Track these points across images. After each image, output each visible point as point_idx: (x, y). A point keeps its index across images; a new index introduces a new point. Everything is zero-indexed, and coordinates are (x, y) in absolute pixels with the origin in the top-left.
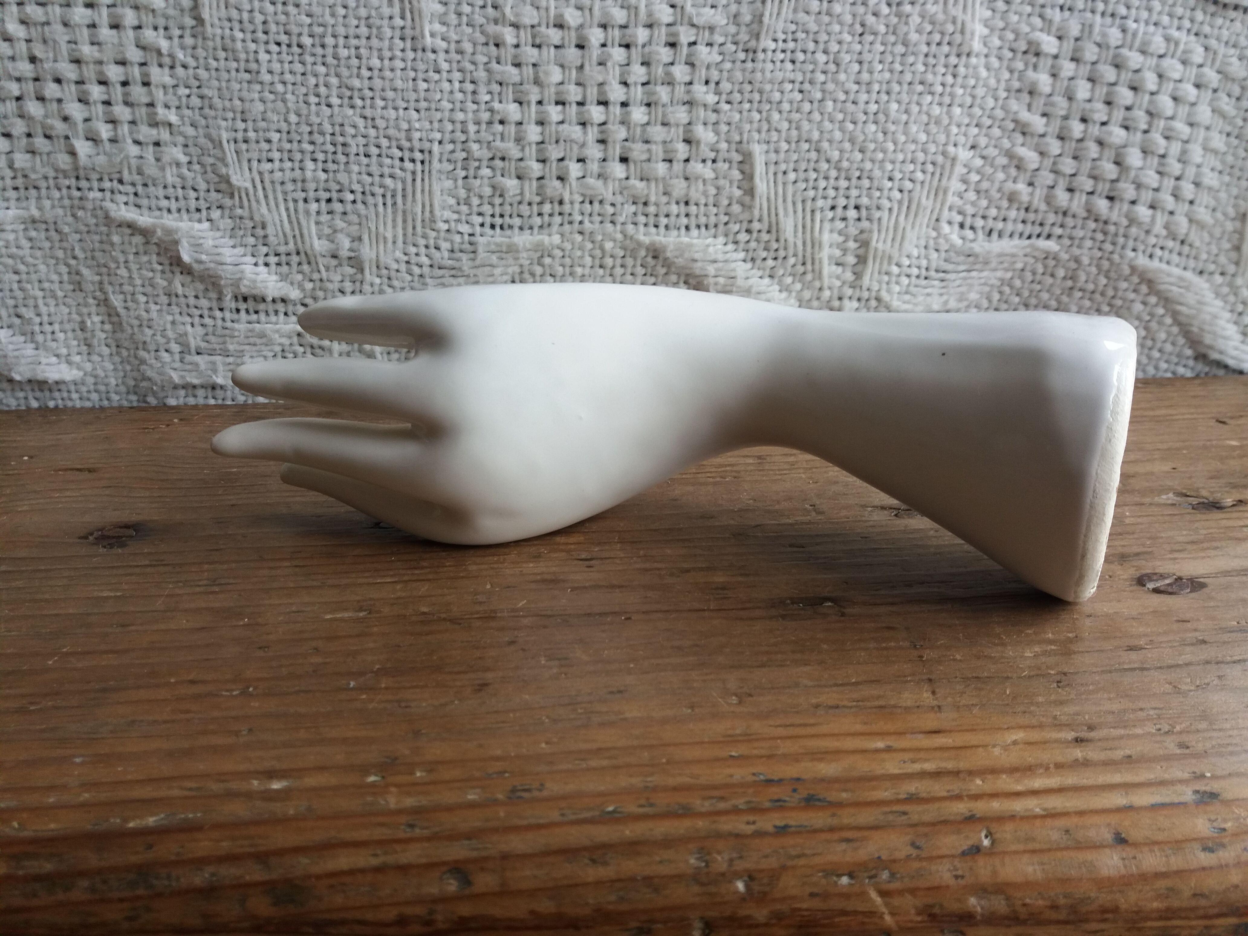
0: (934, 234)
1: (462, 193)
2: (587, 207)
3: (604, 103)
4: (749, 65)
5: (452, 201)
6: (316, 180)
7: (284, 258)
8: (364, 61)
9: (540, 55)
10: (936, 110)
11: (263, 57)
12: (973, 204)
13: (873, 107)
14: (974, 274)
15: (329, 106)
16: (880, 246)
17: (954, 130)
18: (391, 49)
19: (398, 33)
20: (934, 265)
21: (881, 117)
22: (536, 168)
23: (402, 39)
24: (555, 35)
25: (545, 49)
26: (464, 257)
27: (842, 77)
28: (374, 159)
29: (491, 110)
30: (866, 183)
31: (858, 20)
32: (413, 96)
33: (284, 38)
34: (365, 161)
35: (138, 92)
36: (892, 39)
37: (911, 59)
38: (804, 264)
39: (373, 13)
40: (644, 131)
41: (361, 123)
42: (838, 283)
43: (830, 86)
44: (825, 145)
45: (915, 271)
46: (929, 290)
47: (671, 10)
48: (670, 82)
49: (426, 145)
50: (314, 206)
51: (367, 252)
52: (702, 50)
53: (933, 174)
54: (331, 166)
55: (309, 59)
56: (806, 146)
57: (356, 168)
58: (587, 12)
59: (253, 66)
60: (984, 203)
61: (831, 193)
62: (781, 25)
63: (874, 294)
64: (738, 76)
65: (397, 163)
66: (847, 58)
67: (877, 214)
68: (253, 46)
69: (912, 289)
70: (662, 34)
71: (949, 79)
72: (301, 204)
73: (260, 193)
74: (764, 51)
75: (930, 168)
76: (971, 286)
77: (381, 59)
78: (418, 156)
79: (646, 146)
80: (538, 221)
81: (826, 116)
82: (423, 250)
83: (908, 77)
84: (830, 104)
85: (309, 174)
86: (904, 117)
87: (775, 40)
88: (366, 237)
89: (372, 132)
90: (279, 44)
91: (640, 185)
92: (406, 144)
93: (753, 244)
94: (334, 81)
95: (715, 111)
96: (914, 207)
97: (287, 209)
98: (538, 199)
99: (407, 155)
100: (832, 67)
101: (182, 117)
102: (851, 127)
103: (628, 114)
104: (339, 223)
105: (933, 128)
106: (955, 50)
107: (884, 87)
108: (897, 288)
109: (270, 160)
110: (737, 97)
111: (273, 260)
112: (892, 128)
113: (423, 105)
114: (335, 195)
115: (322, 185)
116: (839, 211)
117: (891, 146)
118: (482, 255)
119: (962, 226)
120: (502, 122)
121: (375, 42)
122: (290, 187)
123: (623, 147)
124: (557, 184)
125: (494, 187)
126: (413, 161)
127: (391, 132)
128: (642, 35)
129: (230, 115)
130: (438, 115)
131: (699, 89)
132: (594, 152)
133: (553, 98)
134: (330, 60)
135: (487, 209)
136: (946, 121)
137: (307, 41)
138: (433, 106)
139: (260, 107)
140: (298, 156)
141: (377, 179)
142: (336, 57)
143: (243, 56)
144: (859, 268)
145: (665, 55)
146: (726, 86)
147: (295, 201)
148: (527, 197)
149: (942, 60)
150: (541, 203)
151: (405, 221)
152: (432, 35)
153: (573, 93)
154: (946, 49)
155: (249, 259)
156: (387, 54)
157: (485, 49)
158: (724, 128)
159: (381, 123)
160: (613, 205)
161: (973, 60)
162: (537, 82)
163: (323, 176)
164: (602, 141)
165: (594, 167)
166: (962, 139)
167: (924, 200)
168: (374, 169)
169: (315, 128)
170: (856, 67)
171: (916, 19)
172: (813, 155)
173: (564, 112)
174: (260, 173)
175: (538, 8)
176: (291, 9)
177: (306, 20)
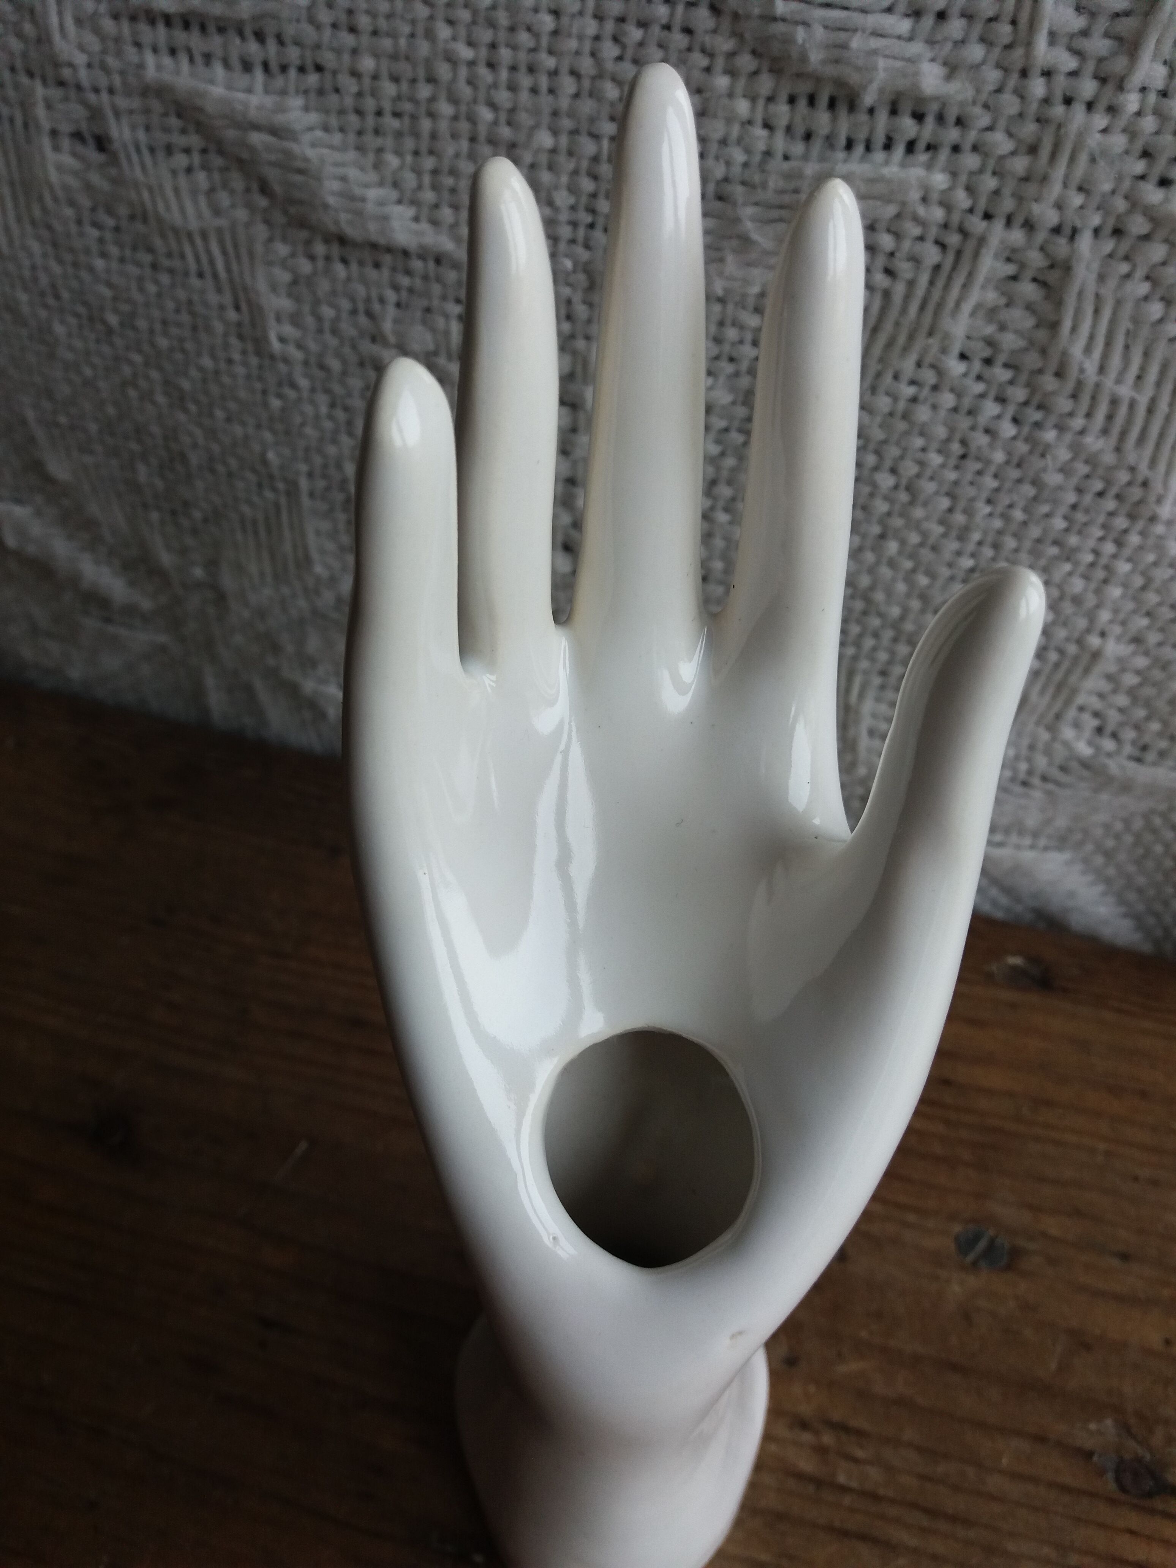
0: (1046, 735)
1: (345, 542)
5: (333, 547)
6: (152, 486)
8: (192, 359)
11: (59, 328)
12: (1122, 710)
13: (966, 562)
14: (1104, 796)
15: (155, 403)
17: (1105, 615)
18: (226, 348)
19: (233, 330)
20: (1038, 771)
23: (241, 338)
28: (223, 479)
31: (958, 435)
32: (263, 413)
33: (82, 310)
34: (209, 477)
36: (1014, 473)
37: (1045, 508)
39: (196, 298)
41: (198, 432)
43: (897, 522)
46: (1024, 801)
49: (290, 476)
50: (155, 515)
51: (229, 583)
53: (1057, 664)
54: (169, 475)
55: (118, 342)
57: (199, 483)
59: (48, 337)
60: (1141, 713)
61: (883, 656)
65: (254, 488)
68: (42, 313)
71: (1109, 547)
72: (140, 510)
73: (88, 490)
75: (1053, 655)
76: (1096, 808)
77: (214, 358)
78: (280, 485)
82: (300, 593)
83: (1035, 532)
85: (142, 478)
88: (224, 564)
89: (215, 447)
90: (76, 315)
92: (261, 468)
94: (155, 375)
97: (124, 513)
99: (265, 482)
104: (190, 540)
111: (116, 561)
113: (280, 426)
114: (179, 509)
115: (161, 493)
119: (1097, 732)
121: (203, 336)
122: (121, 487)
126: (274, 490)
127: (242, 452)
129: (31, 390)
130: (301, 443)
134: (147, 348)
138: (293, 430)
139: (66, 388)
140: (125, 455)
141: (230, 503)
142: (154, 345)
147: (132, 504)
149: (1101, 519)
151: (272, 558)
152: (282, 339)
155: (88, 556)
156: (221, 353)
159: (225, 438)
161: (1159, 528)
163: (159, 483)
166: (1116, 629)
168: (225, 489)
169: (141, 427)
171: (1061, 454)
174: (83, 465)
175: (433, 330)
176: (84, 275)
177: (107, 292)
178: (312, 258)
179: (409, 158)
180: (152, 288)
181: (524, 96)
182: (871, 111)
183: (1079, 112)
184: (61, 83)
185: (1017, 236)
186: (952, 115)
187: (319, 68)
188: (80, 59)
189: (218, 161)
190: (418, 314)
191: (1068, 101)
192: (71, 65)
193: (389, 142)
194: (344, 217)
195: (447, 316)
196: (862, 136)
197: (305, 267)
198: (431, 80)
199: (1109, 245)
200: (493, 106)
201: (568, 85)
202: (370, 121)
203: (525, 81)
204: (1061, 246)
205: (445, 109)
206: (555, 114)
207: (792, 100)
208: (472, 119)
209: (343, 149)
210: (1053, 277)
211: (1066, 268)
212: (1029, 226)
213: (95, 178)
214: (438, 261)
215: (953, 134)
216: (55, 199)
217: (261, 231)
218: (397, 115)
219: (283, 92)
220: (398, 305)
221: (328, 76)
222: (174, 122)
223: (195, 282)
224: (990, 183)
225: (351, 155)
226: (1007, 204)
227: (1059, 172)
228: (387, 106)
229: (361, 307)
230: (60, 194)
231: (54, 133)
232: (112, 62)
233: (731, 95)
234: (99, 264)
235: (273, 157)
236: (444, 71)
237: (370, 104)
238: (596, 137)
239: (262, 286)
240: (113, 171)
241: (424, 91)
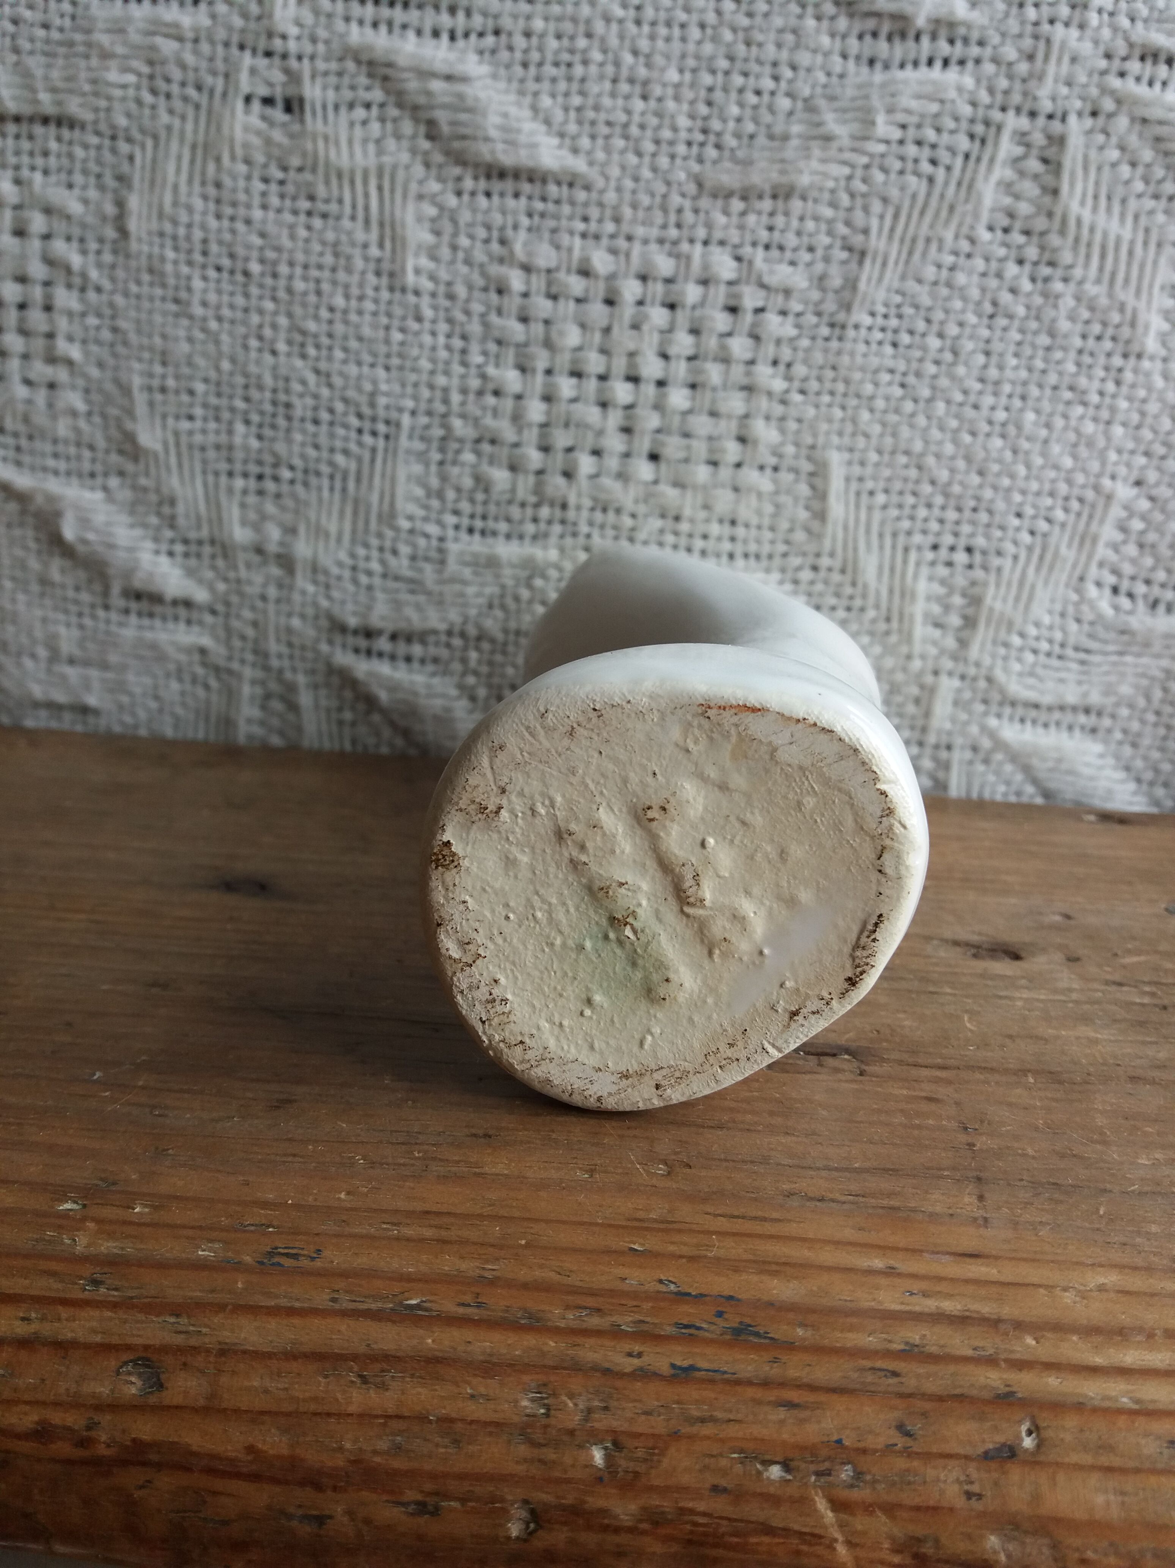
0: (1074, 597)
1: (434, 482)
2: (598, 516)
3: (634, 379)
4: (834, 344)
5: (419, 492)
6: (246, 448)
7: (193, 548)
8: (325, 299)
9: (555, 309)
10: (1089, 427)
11: (197, 284)
12: (1134, 561)
13: (1001, 415)
14: (1129, 659)
15: (274, 353)
16: (998, 606)
17: (1113, 456)
18: (361, 285)
19: (372, 266)
20: (1072, 640)
21: (1012, 430)
22: (535, 458)
23: (378, 274)
24: (576, 285)
25: (562, 302)
26: (428, 568)
27: (961, 370)
28: (324, 428)
29: (484, 377)
30: (983, 517)
31: (989, 296)
32: (382, 349)
33: (226, 262)
34: (310, 428)
35: (36, 318)
36: (1033, 325)
37: (1058, 355)
38: (888, 620)
39: (344, 238)
40: (683, 421)
41: (311, 378)
42: (933, 651)
43: (944, 382)
44: (930, 461)
45: (1044, 646)
46: (1063, 675)
47: (734, 264)
48: (725, 359)
49: (394, 415)
50: (239, 483)
51: (302, 549)
52: (772, 320)
53: (1079, 515)
54: (267, 432)
55: (254, 291)
56: (903, 459)
57: (298, 437)
58: (622, 258)
59: (183, 295)
60: (1149, 561)
61: (934, 526)
62: (881, 295)
63: (983, 672)
64: (818, 357)
65: (353, 435)
66: (968, 346)
67: (996, 562)
68: (185, 270)
69: (1039, 671)
70: (720, 294)
71: (1110, 387)
72: (223, 479)
73: (173, 460)
74: (856, 327)
75: (1075, 505)
76: (1123, 675)
77: (347, 297)
78: (382, 428)
79: (684, 442)
80: (530, 528)
81: (935, 422)
82: (375, 554)
83: (1052, 378)
84: (940, 407)
85: (238, 440)
86: (1044, 433)
87: (873, 314)
88: (302, 529)
89: (325, 392)
90: (219, 269)
91: (670, 493)
92: (366, 411)
93: (819, 587)
94: (283, 321)
95: (784, 402)
96: (1049, 557)
97: (205, 485)
98: (533, 499)
99: (367, 425)
100: (948, 357)
101: (87, 354)
102: (967, 438)
103: (664, 396)
104: (270, 508)
105: (1083, 452)
106: (1120, 348)
107: (1019, 390)
108: (1017, 667)
109: (191, 418)
110: (814, 385)
111: (179, 548)
112: (1025, 445)
113: (395, 361)
114: (268, 471)
115: (253, 456)
116: (943, 553)
117: (1022, 470)
118: (452, 566)
119: (1115, 590)
120: (497, 393)
121: (341, 276)
122: (211, 454)
123: (654, 441)
124: (561, 481)
125: (478, 478)
126: (374, 434)
127: (351, 393)
128: (692, 293)
129: (146, 355)
130: (413, 377)
131: (764, 373)
132: (615, 443)
133: (567, 366)
134: (282, 294)
135: (465, 506)
136: (1101, 443)
137: (255, 268)
138: (408, 364)
139: (185, 347)
140: (226, 415)
141: (325, 454)
142: (290, 290)
143: (171, 281)
144: (965, 634)
145: (721, 321)
146: (800, 370)
147: (217, 474)
148: (521, 494)
149: (1102, 360)
150: (537, 506)
151: (355, 513)
152: (417, 271)
153: (594, 363)
154: (1108, 345)
155: (149, 545)
156: (355, 291)
157: (483, 296)
158: (792, 426)
159: (338, 381)
160: (633, 516)
161: (1146, 364)
162: (548, 344)
163: (255, 444)
164: (627, 430)
165: (613, 463)
166: (1122, 471)
167: (1063, 550)
168: (323, 440)
169: (253, 381)
170: (981, 359)
171: (1068, 302)
172: (913, 473)
173: (579, 387)
174: (176, 434)
175: (558, 247)
176: (240, 227)
177: (257, 241)
178: (459, 194)
179: (560, 99)
180: (302, 233)
181: (660, 44)
182: (917, 38)
183: (1059, 28)
184: (268, 54)
185: (1024, 122)
186: (975, 35)
187: (497, 32)
188: (294, 31)
189: (393, 112)
190: (546, 235)
191: (1052, 22)
192: (284, 37)
193: (546, 86)
194: (500, 147)
195: (571, 233)
196: (912, 56)
197: (452, 201)
198: (589, 35)
199: (1089, 122)
200: (635, 53)
201: (695, 33)
202: (533, 70)
203: (663, 31)
204: (1056, 126)
205: (596, 56)
206: (683, 56)
207: (860, 37)
208: (617, 64)
209: (507, 91)
210: (1051, 153)
211: (1060, 141)
212: (1033, 114)
213: (278, 136)
214: (571, 185)
215: (975, 51)
216: (233, 158)
217: (419, 170)
218: (556, 64)
219: (464, 51)
220: (530, 229)
221: (503, 38)
222: (363, 80)
223: (346, 223)
224: (1003, 83)
225: (512, 97)
226: (1016, 98)
227: (1052, 69)
228: (550, 57)
229: (495, 234)
230: (239, 152)
231: (248, 99)
232: (322, 33)
233: (818, 31)
234: (257, 214)
235: (447, 99)
236: (599, 27)
237: (535, 56)
238: (713, 72)
239: (410, 218)
240: (296, 127)
241: (582, 43)
